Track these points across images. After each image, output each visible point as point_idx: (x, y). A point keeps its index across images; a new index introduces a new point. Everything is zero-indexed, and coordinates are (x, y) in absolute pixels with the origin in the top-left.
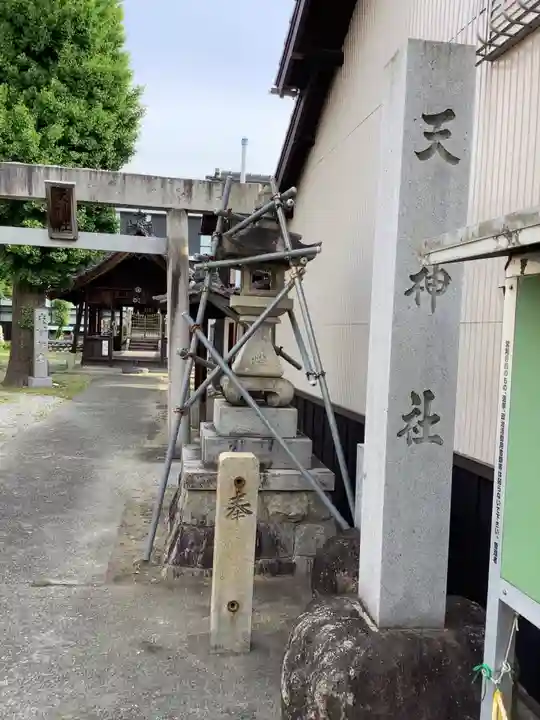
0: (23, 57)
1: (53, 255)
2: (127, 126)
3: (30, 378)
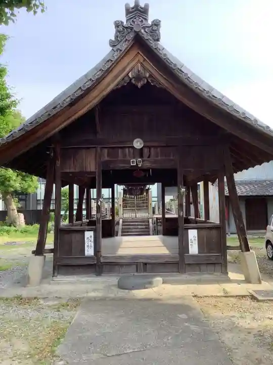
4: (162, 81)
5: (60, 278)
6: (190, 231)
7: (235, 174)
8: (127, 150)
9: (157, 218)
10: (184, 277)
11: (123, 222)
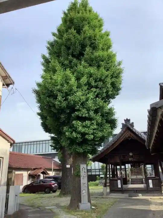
0: (70, 57)
1: (87, 137)
2: (116, 77)
3: (80, 204)
4: (135, 137)
6: (149, 180)
10: (149, 195)
11: (131, 180)
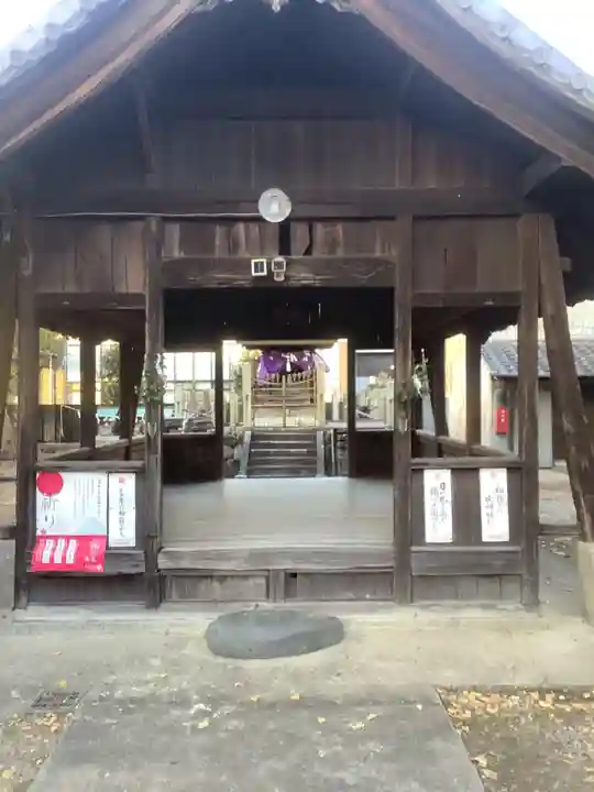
5: (34, 613)
7: (569, 309)
8: (241, 227)
9: (335, 430)
11: (253, 437)
